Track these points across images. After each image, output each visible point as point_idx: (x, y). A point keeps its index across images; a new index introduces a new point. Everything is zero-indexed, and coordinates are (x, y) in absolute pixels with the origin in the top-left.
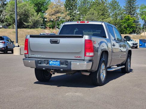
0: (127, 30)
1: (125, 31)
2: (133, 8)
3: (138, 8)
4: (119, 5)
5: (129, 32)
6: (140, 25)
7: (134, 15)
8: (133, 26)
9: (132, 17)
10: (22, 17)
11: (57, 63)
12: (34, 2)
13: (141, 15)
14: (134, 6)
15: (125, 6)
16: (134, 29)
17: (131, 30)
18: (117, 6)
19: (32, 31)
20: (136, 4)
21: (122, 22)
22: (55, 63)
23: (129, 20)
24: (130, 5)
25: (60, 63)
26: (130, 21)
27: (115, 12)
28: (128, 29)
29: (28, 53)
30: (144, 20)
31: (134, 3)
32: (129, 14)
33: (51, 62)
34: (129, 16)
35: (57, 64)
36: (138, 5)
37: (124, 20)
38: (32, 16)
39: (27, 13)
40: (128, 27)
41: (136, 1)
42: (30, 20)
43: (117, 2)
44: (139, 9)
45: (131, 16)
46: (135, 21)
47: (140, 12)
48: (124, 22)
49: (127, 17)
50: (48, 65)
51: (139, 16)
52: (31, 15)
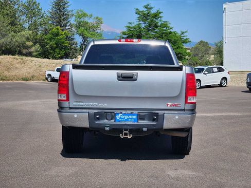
0: (55, 52)
1: (51, 53)
2: (63, 14)
3: (73, 15)
4: (40, 8)
5: (59, 56)
6: (76, 44)
7: (67, 28)
8: (64, 46)
9: (63, 30)
11: (131, 117)
13: (78, 27)
14: (66, 12)
15: (51, 11)
16: (68, 51)
17: (63, 53)
18: (37, 10)
20: (69, 9)
21: (46, 39)
22: (127, 117)
23: (57, 35)
24: (59, 9)
25: (137, 117)
26: (61, 37)
27: (35, 21)
28: (57, 50)
29: (68, 100)
30: (82, 36)
31: (65, 6)
32: (57, 26)
33: (119, 116)
34: (58, 29)
35: (132, 119)
36: (72, 11)
37: (49, 36)
40: (57, 47)
41: (69, 4)
43: (37, 3)
44: (74, 17)
45: (62, 28)
46: (67, 38)
47: (75, 23)
48: (51, 39)
49: (55, 30)
50: (113, 121)
51: (74, 29)
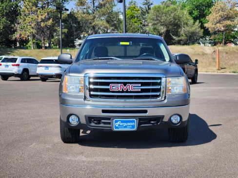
10: (170, 27)
12: (194, 3)
19: (185, 49)
38: (185, 26)
39: (177, 22)
42: (182, 32)
52: (184, 24)
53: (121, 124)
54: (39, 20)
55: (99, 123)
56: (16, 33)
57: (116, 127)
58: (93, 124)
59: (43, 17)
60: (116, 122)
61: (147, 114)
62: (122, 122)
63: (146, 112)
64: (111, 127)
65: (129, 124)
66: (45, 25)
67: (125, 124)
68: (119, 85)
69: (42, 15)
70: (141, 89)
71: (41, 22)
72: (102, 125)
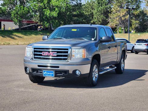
53: (47, 73)
54: (121, 16)
55: (38, 72)
56: (108, 24)
57: (45, 75)
58: (35, 73)
59: (124, 14)
60: (44, 72)
61: (59, 69)
62: (47, 72)
63: (58, 67)
64: (42, 75)
65: (50, 73)
66: (124, 18)
67: (48, 73)
68: (46, 52)
69: (123, 13)
70: (57, 55)
71: (122, 17)
72: (39, 73)
